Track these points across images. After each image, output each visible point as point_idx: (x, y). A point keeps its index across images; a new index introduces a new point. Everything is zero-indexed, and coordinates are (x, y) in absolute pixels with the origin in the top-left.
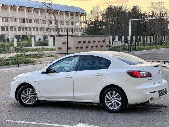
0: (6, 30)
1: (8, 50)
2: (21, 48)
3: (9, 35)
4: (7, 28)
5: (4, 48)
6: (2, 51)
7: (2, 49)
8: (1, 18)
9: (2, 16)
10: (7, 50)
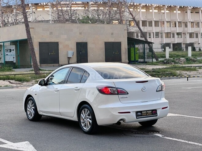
0: (196, 38)
1: (178, 61)
2: (194, 59)
3: (199, 44)
4: (197, 35)
5: (174, 59)
6: (170, 62)
7: (171, 60)
8: (190, 23)
9: (191, 21)
10: (176, 61)
